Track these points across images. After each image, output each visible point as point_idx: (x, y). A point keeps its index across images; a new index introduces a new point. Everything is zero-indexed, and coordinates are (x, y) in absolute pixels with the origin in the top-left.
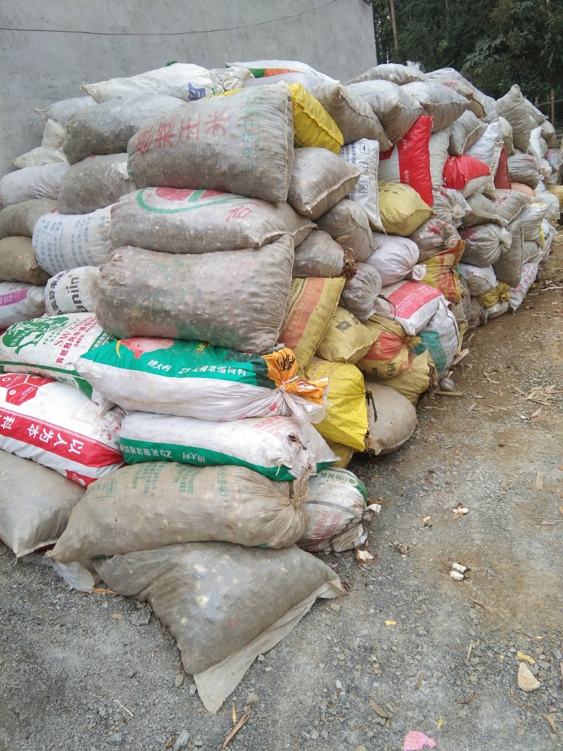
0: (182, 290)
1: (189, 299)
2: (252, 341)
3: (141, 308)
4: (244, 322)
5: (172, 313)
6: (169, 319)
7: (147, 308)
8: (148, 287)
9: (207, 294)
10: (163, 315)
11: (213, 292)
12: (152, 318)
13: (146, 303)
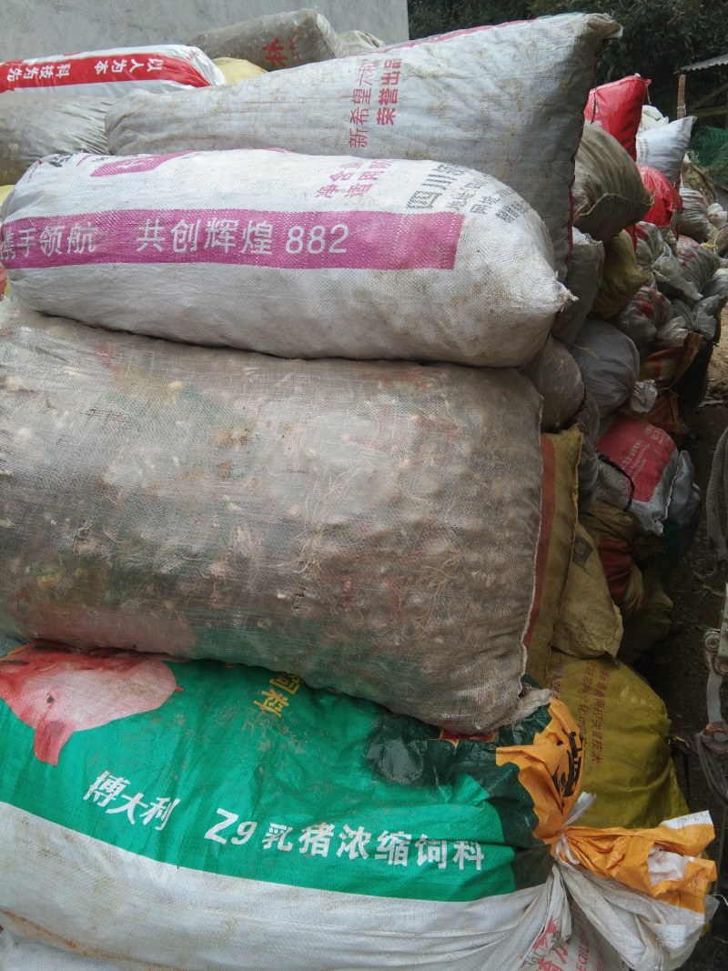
0: (222, 510)
1: (244, 540)
2: (462, 693)
3: (70, 561)
4: (443, 632)
5: (183, 587)
6: (169, 605)
7: (91, 561)
8: (102, 487)
9: (313, 532)
10: (150, 589)
11: (337, 527)
12: (108, 596)
13: (89, 547)
